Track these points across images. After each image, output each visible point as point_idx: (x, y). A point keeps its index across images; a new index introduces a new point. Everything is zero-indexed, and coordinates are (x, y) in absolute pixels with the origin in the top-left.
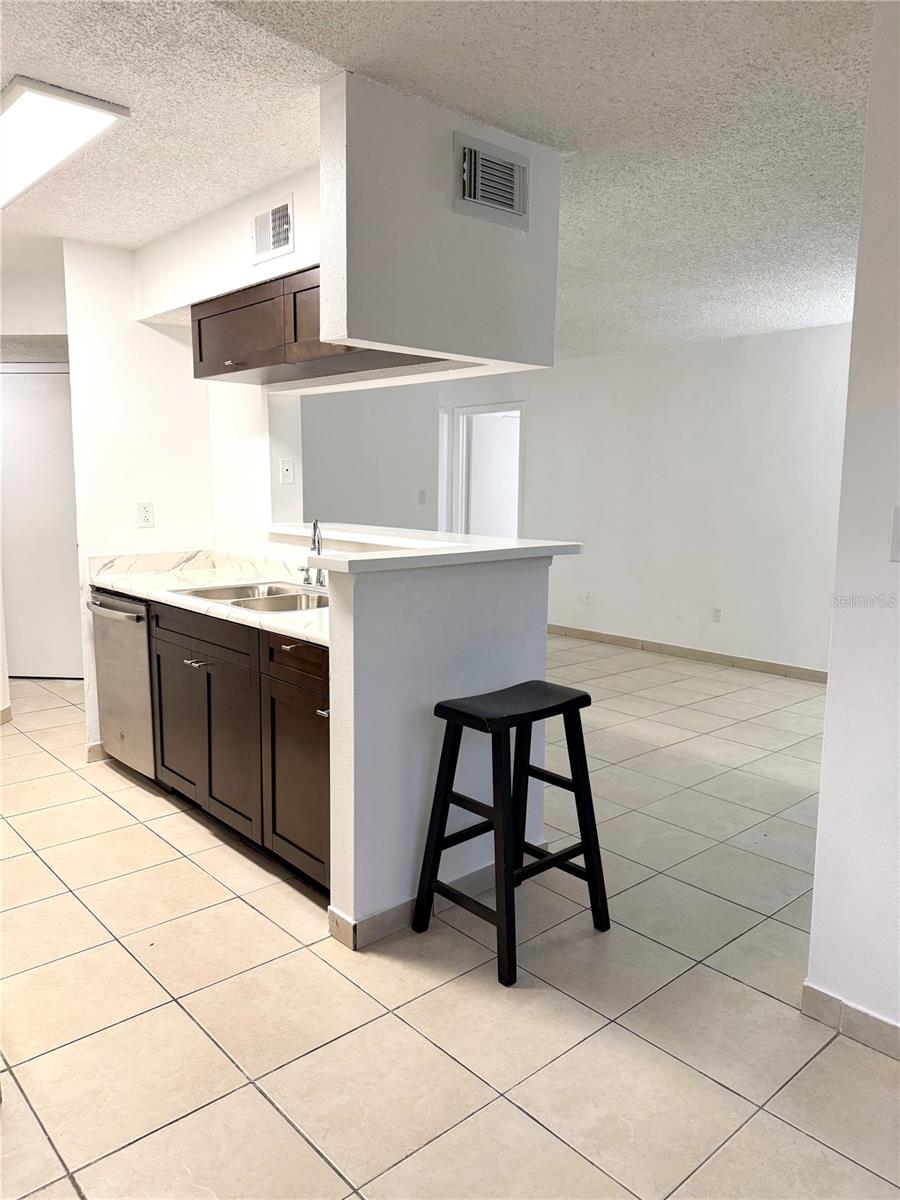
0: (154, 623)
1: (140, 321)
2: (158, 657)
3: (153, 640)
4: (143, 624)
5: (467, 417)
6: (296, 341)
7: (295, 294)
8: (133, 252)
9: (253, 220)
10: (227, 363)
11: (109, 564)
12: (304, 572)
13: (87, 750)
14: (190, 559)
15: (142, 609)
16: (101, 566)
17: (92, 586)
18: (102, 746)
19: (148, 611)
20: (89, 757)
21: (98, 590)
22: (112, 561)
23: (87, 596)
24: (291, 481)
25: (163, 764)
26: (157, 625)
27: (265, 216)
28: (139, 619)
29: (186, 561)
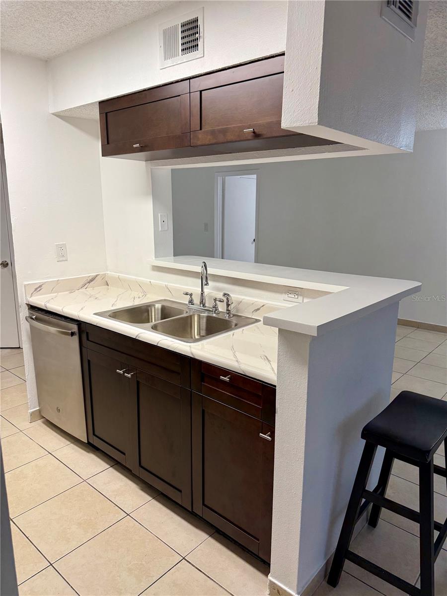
0: (84, 336)
1: (53, 114)
2: (89, 361)
3: (84, 349)
4: (76, 338)
5: (222, 178)
6: (201, 129)
7: (201, 92)
8: (47, 61)
9: (162, 32)
10: (135, 146)
11: (38, 288)
12: (189, 296)
13: (29, 415)
14: (92, 280)
15: (75, 328)
16: (34, 290)
17: (28, 305)
18: (40, 411)
19: (79, 328)
20: (31, 419)
21: (32, 308)
22: (40, 286)
23: (24, 312)
24: (166, 229)
25: (94, 434)
26: (88, 339)
27: (176, 27)
28: (73, 334)
29: (89, 282)
